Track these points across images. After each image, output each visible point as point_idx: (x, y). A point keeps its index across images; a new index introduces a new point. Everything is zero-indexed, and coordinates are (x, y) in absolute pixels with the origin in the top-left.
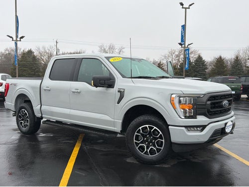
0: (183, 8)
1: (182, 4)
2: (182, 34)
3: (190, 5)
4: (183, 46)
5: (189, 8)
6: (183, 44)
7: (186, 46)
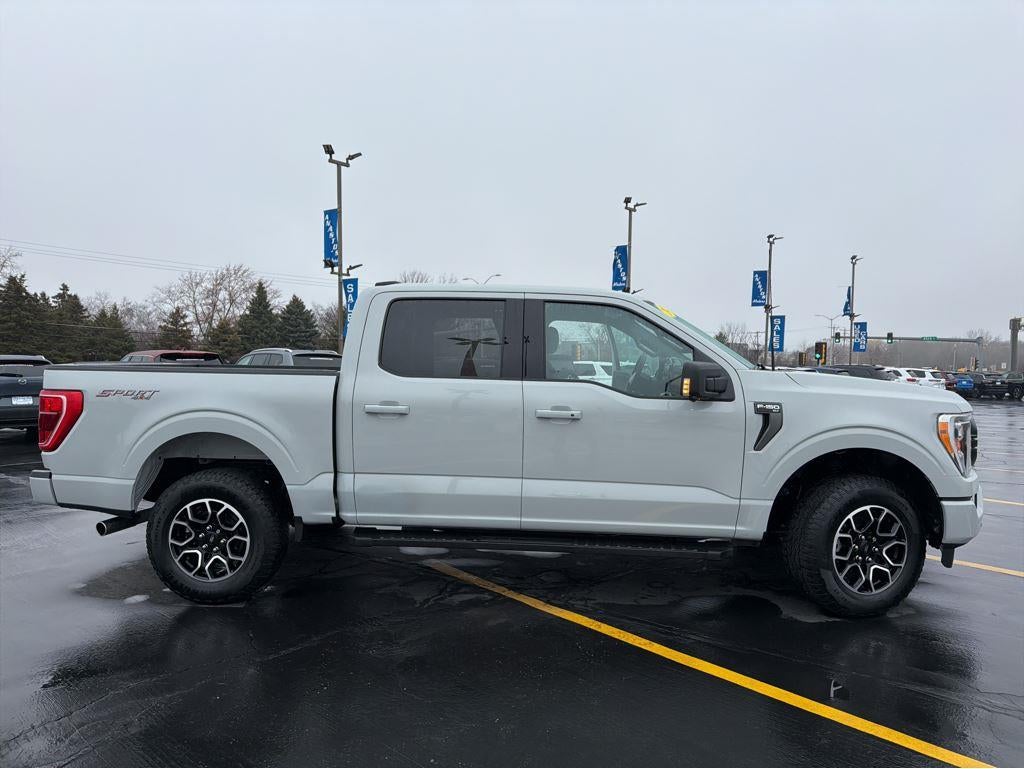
0: (331, 161)
1: (329, 150)
2: (327, 234)
3: (351, 157)
4: (336, 269)
5: (347, 165)
6: (337, 265)
7: (344, 271)
